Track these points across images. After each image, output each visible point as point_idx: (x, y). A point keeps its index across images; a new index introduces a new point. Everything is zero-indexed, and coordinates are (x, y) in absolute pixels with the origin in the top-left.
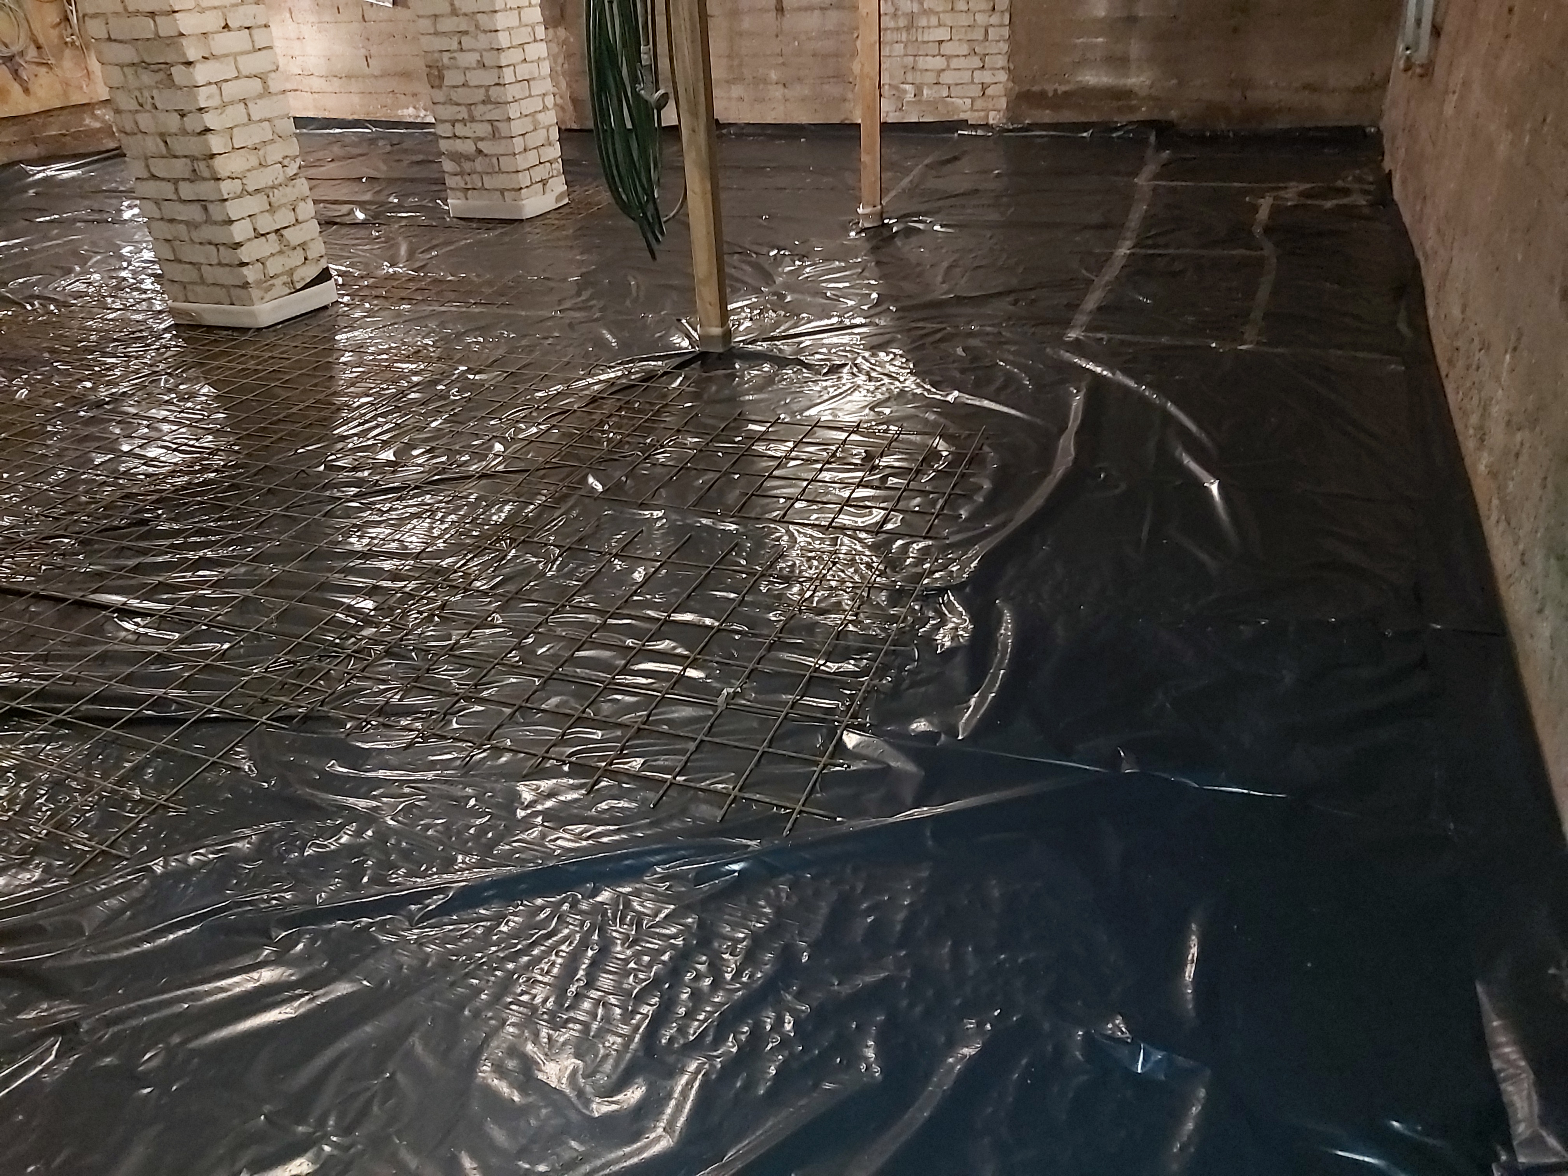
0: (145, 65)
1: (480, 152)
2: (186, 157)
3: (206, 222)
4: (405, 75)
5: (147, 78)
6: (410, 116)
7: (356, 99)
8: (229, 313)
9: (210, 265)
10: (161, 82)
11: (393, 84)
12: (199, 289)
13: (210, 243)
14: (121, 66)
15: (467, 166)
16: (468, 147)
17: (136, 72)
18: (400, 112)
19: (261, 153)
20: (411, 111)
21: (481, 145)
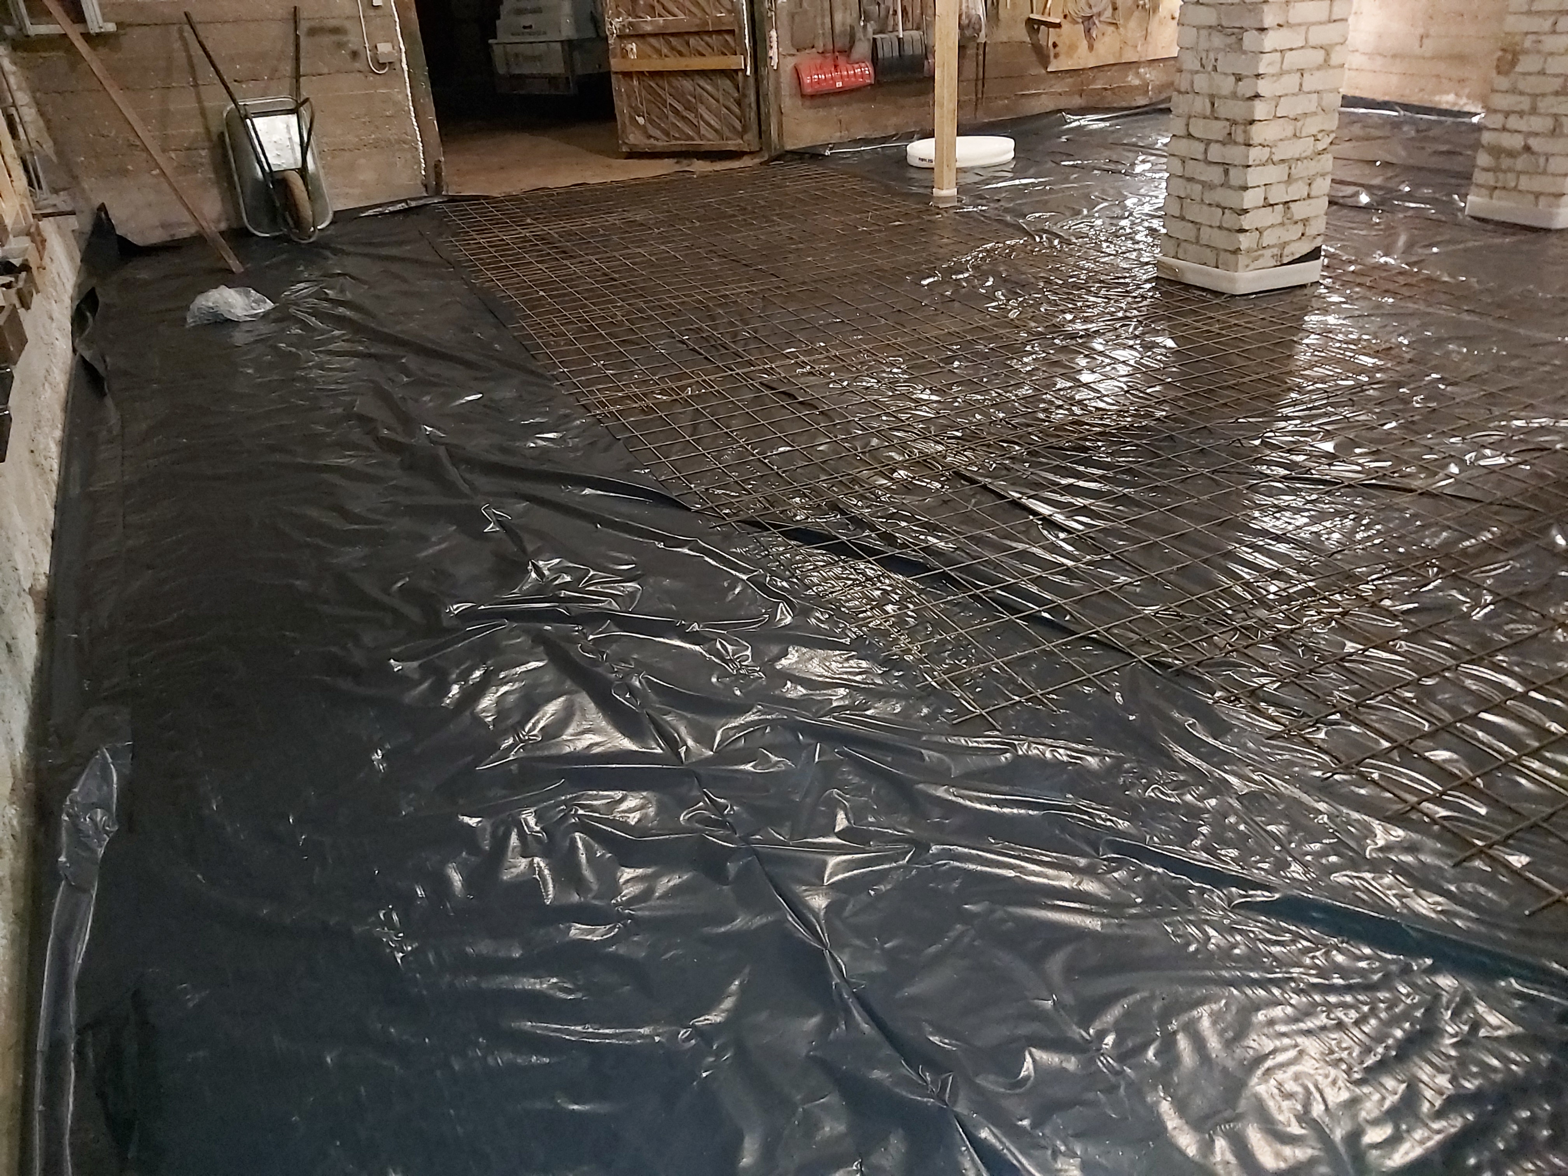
0: (1220, 28)
1: (1527, 148)
2: (1228, 120)
3: (1222, 185)
4: (1460, 58)
5: (1218, 40)
6: (1447, 103)
7: (1394, 80)
8: (1209, 274)
9: (1211, 226)
10: (1230, 46)
11: (1441, 67)
12: (1192, 248)
13: (1218, 206)
14: (1198, 28)
15: (1506, 162)
16: (1515, 142)
17: (1210, 34)
18: (1437, 98)
19: (1299, 124)
20: (1451, 98)
21: (1533, 142)
